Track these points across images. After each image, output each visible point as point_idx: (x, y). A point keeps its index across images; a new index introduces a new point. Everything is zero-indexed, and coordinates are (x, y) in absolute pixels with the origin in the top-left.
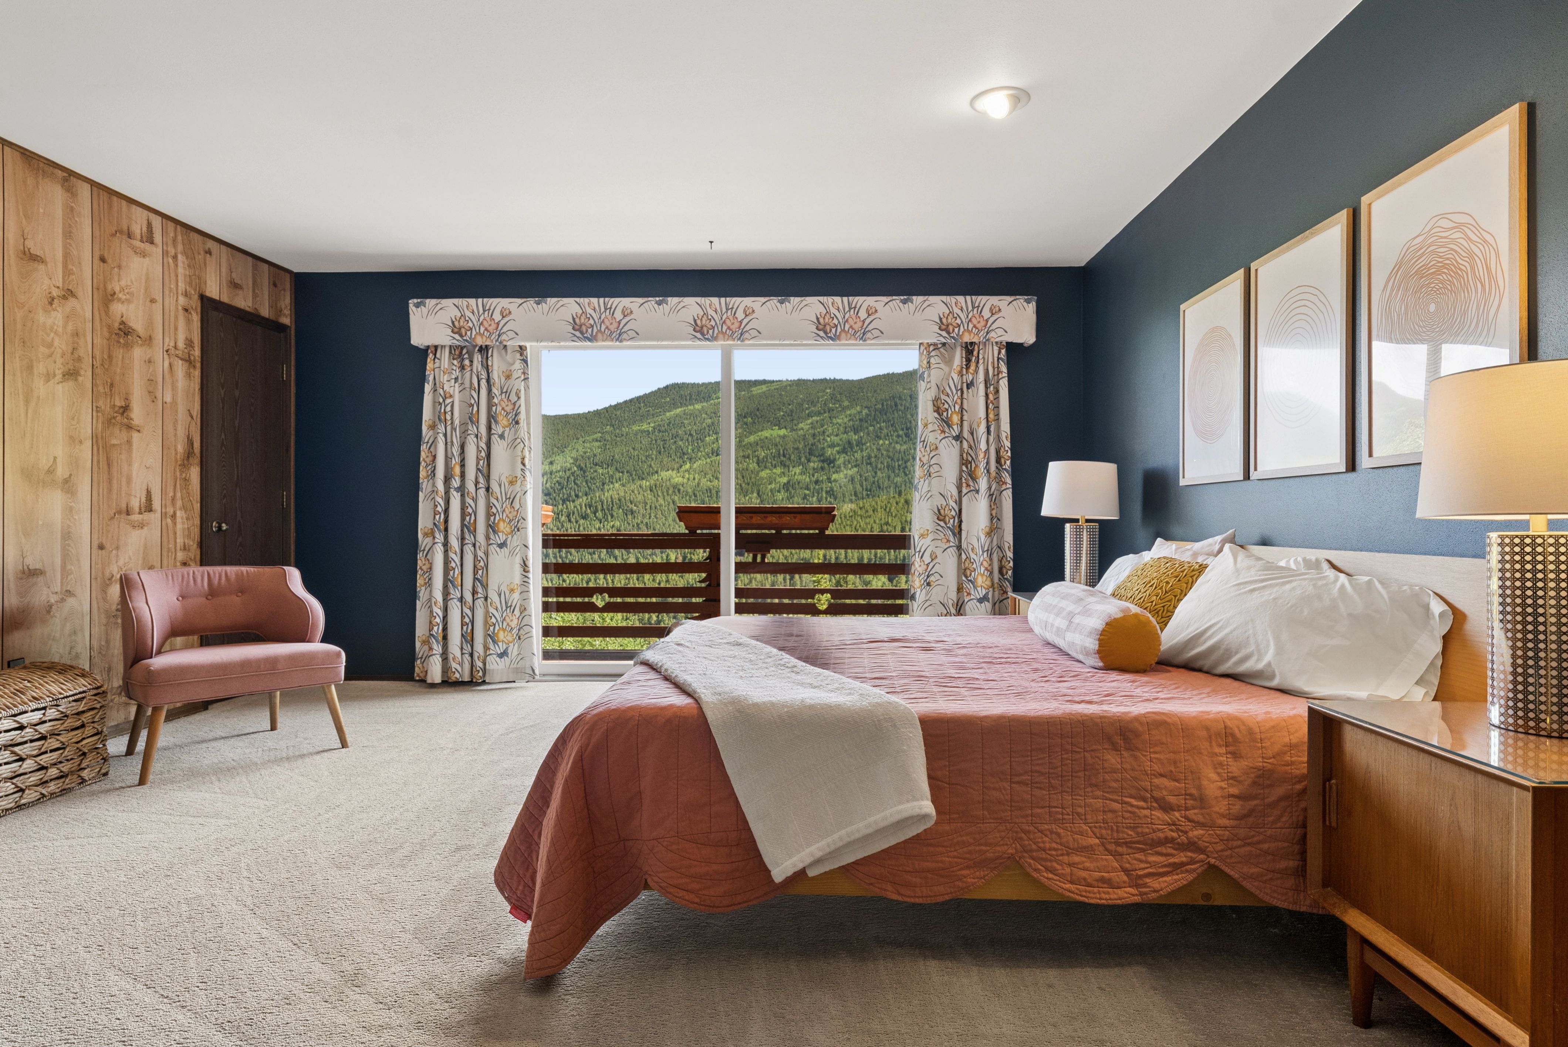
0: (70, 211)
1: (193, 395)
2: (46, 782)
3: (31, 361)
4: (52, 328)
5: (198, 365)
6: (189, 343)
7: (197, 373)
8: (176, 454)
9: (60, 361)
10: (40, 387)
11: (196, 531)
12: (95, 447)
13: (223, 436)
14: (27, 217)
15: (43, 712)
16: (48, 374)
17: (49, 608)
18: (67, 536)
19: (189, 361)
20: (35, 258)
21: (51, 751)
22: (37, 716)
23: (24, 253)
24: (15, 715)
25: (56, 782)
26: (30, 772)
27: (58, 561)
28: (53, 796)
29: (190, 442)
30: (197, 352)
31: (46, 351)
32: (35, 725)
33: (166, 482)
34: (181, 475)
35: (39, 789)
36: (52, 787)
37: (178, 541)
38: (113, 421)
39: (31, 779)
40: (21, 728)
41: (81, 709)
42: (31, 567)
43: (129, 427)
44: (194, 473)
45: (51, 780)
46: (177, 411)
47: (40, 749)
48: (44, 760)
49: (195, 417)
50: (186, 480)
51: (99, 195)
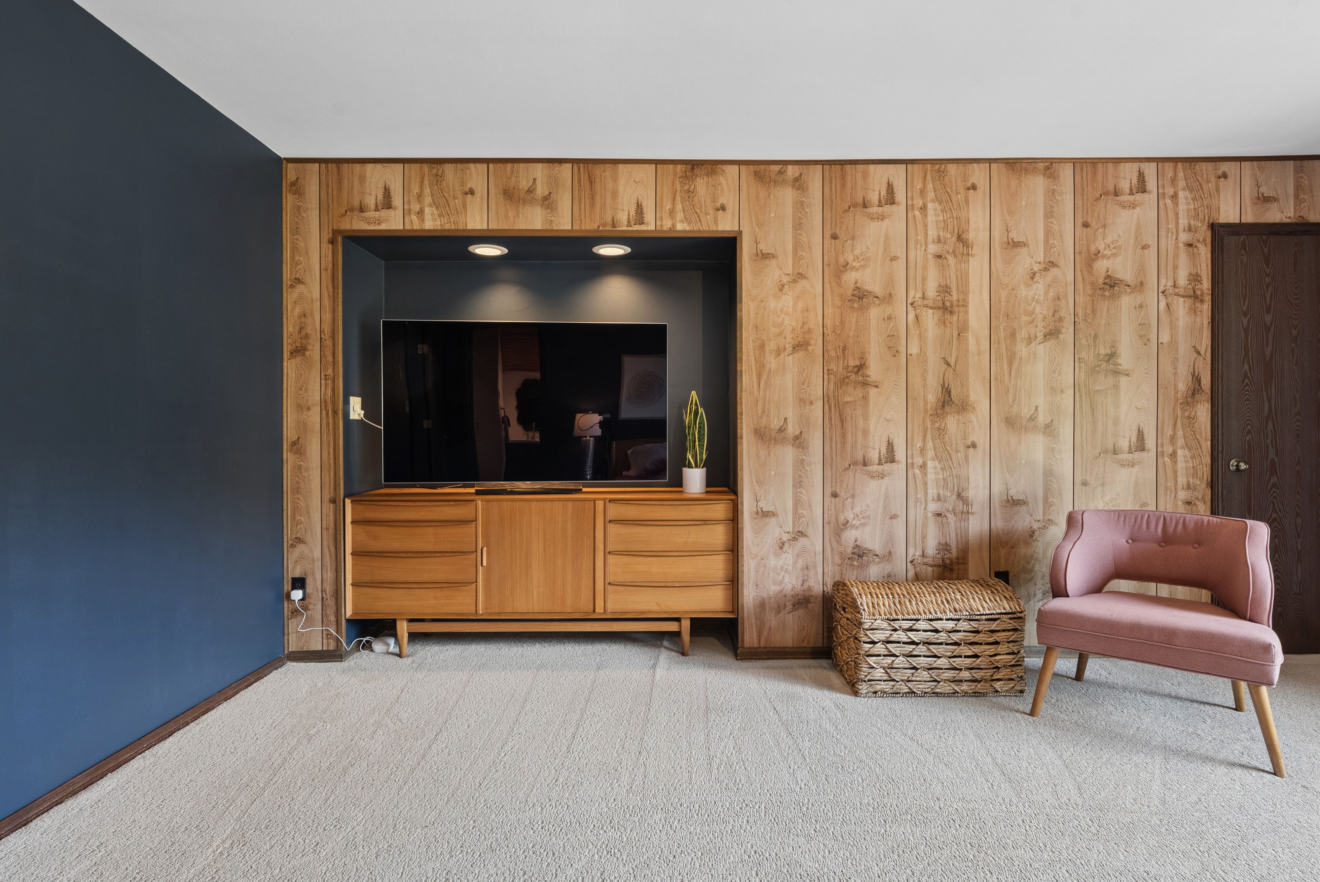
0: (1051, 194)
1: (1201, 330)
2: (961, 681)
3: (1014, 329)
4: (1033, 298)
5: (1208, 298)
6: (1195, 278)
7: (1206, 307)
8: (1177, 393)
9: (1040, 324)
10: (1022, 350)
11: (1206, 471)
12: (1077, 395)
13: (1246, 367)
14: (1011, 213)
15: (957, 622)
16: (1030, 338)
17: (1032, 533)
18: (1049, 474)
19: (1195, 297)
20: (1017, 245)
21: (966, 657)
22: (950, 625)
23: (1008, 243)
24: (931, 620)
25: (970, 684)
26: (945, 669)
27: (1040, 494)
28: (965, 694)
29: (1197, 379)
30: (1206, 284)
31: (1028, 319)
32: (950, 632)
33: (1163, 421)
34: (1183, 413)
35: (953, 685)
36: (965, 687)
37: (1179, 479)
38: (1098, 369)
39: (945, 674)
40: (936, 631)
41: (993, 628)
42: (1014, 498)
43: (1116, 373)
44: (1203, 412)
45: (965, 681)
46: (1177, 350)
47: (953, 652)
48: (958, 662)
49: (1202, 353)
50: (1191, 420)
51: (1082, 169)
